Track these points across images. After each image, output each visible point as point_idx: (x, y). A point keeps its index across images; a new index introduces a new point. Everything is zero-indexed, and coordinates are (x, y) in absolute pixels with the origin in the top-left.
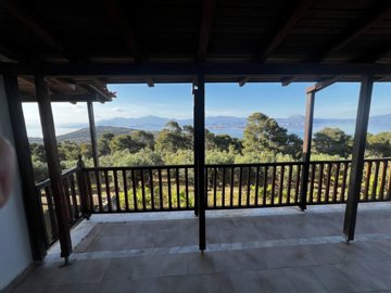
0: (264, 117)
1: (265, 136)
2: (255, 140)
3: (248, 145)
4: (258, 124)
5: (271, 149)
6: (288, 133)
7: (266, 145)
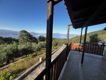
0: (26, 32)
1: (27, 37)
2: (24, 39)
3: (21, 41)
4: (24, 34)
5: (29, 41)
6: (33, 37)
7: (27, 40)
